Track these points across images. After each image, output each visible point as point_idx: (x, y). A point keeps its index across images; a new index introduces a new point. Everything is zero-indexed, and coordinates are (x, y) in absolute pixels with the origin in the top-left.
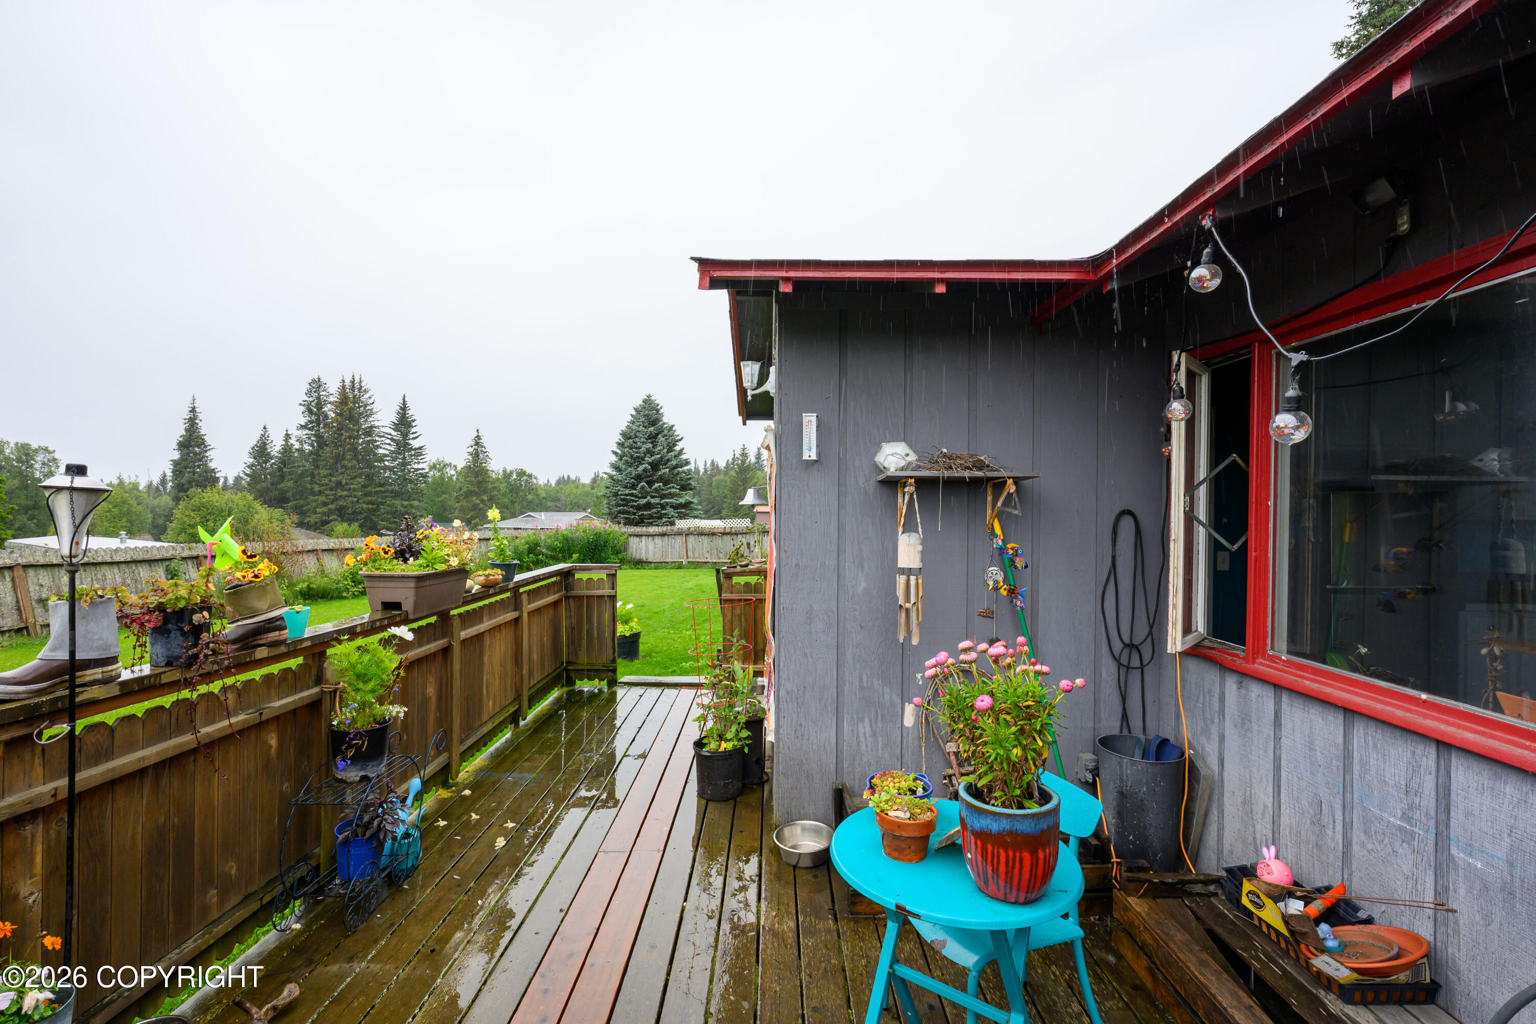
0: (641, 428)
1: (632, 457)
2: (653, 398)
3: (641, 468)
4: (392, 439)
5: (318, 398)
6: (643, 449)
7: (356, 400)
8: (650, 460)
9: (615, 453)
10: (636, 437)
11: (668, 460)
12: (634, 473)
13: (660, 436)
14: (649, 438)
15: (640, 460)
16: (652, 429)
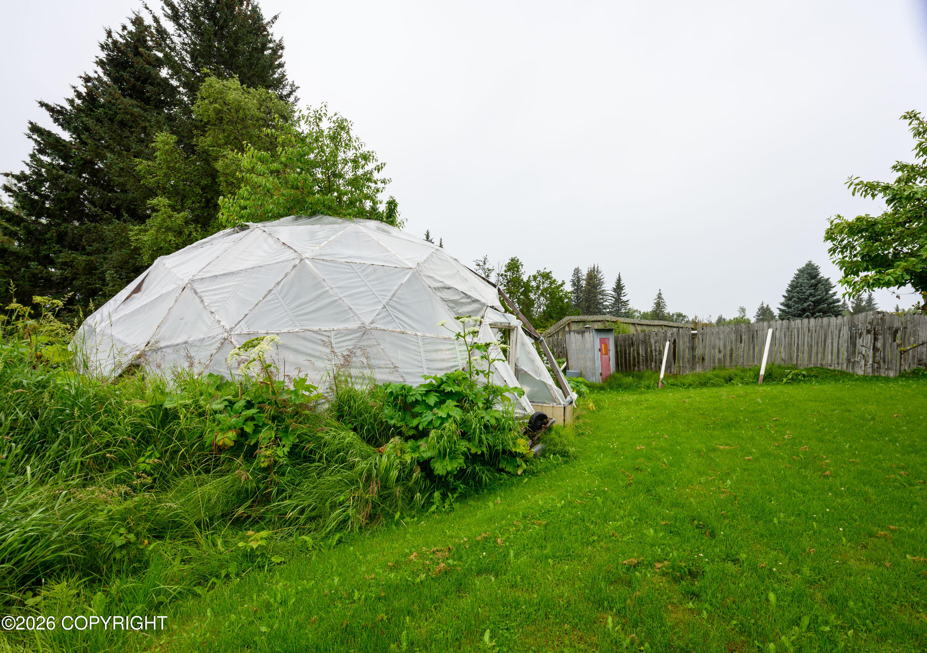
0: (805, 281)
1: (798, 298)
2: (813, 263)
3: (805, 305)
4: (613, 297)
5: (578, 277)
6: (808, 293)
7: (596, 277)
8: (813, 300)
9: (784, 296)
10: (801, 286)
11: (826, 299)
12: (800, 307)
13: (820, 285)
14: (811, 286)
15: (806, 300)
16: (813, 281)
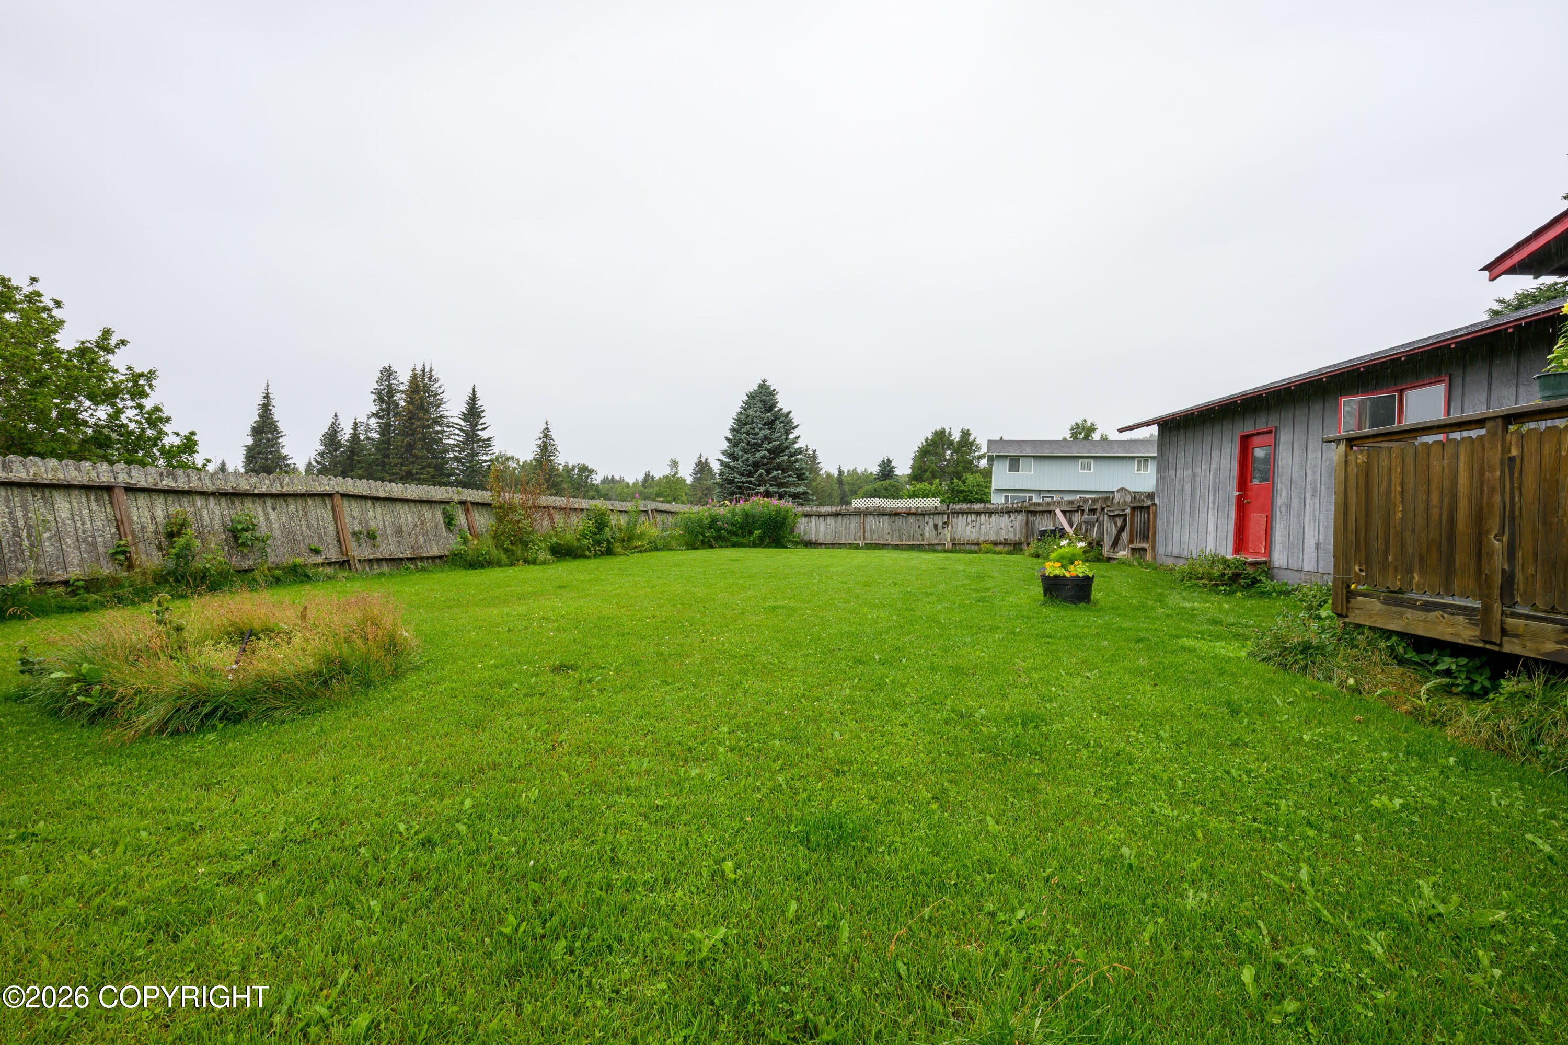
0: (758, 414)
1: (748, 443)
2: (768, 384)
3: (758, 455)
4: (461, 430)
5: (389, 386)
6: (761, 435)
7: (427, 389)
8: (768, 447)
9: (727, 439)
10: (753, 422)
11: (787, 448)
12: (751, 460)
13: (777, 422)
14: (765, 424)
15: (756, 447)
16: (769, 415)
